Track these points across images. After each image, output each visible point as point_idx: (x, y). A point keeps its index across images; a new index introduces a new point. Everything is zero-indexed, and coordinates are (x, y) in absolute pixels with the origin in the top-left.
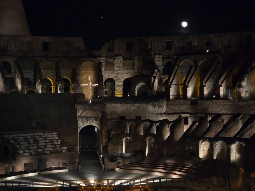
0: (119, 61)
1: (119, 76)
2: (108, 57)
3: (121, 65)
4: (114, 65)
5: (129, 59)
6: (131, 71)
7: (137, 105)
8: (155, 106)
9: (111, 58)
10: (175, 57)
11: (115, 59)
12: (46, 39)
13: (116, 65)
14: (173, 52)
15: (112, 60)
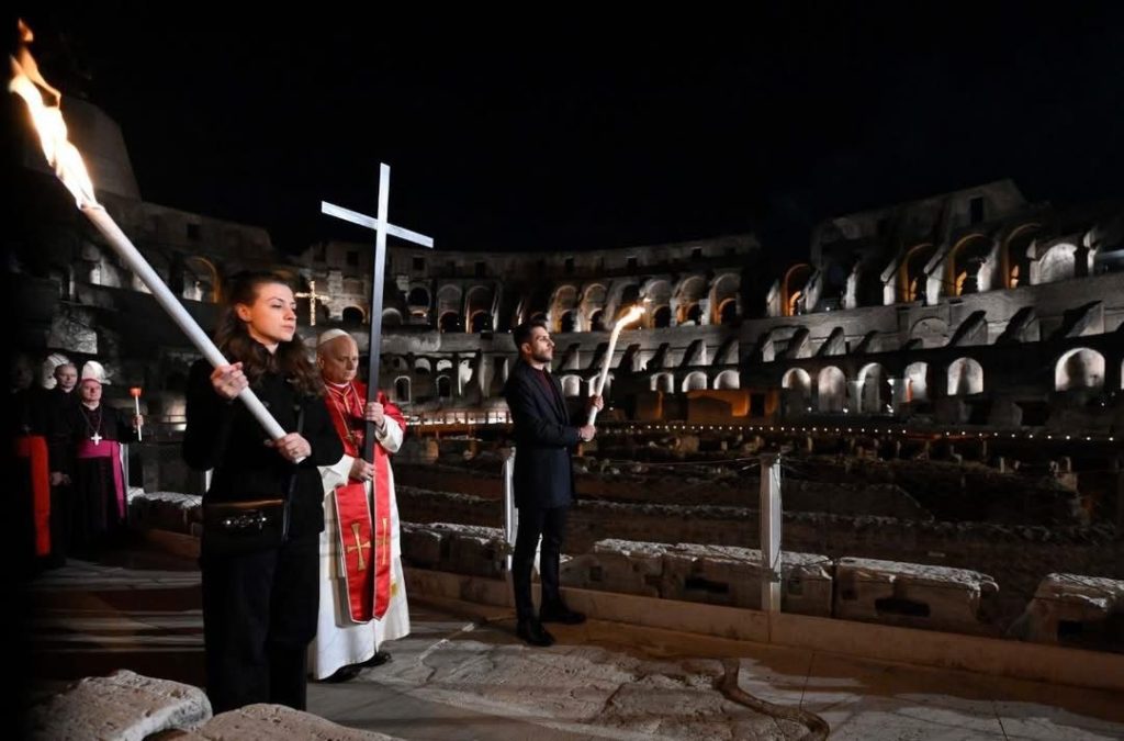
0: (335, 279)
1: (337, 302)
2: (317, 270)
3: (340, 285)
4: (327, 284)
5: (355, 277)
6: (358, 296)
7: (394, 336)
8: (423, 340)
9: (322, 271)
10: (430, 281)
11: (328, 274)
12: (195, 219)
13: (331, 284)
14: (425, 274)
15: (324, 275)
